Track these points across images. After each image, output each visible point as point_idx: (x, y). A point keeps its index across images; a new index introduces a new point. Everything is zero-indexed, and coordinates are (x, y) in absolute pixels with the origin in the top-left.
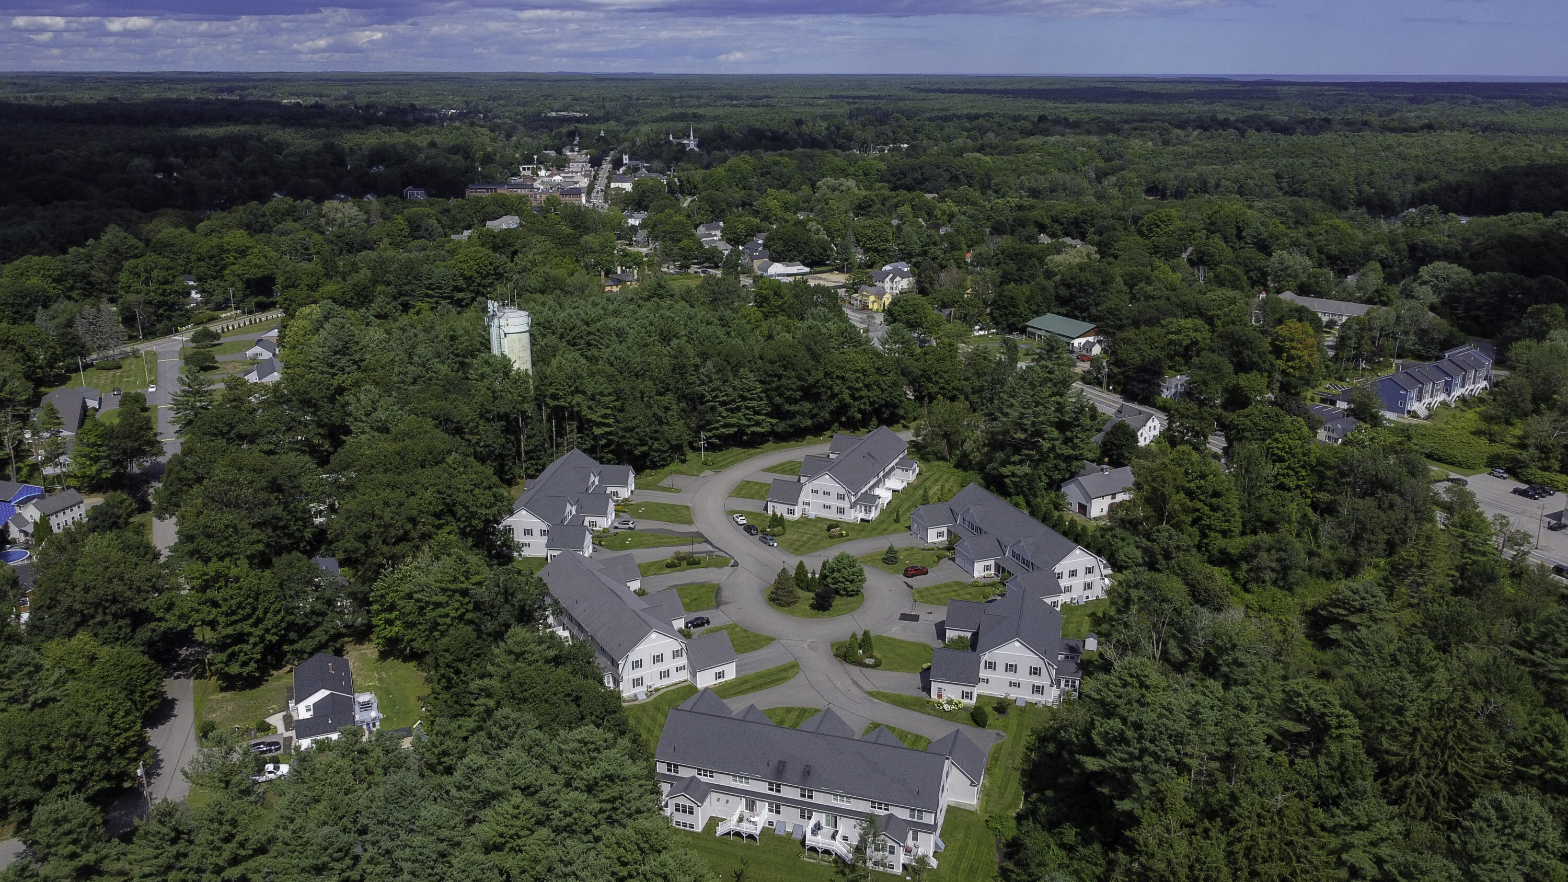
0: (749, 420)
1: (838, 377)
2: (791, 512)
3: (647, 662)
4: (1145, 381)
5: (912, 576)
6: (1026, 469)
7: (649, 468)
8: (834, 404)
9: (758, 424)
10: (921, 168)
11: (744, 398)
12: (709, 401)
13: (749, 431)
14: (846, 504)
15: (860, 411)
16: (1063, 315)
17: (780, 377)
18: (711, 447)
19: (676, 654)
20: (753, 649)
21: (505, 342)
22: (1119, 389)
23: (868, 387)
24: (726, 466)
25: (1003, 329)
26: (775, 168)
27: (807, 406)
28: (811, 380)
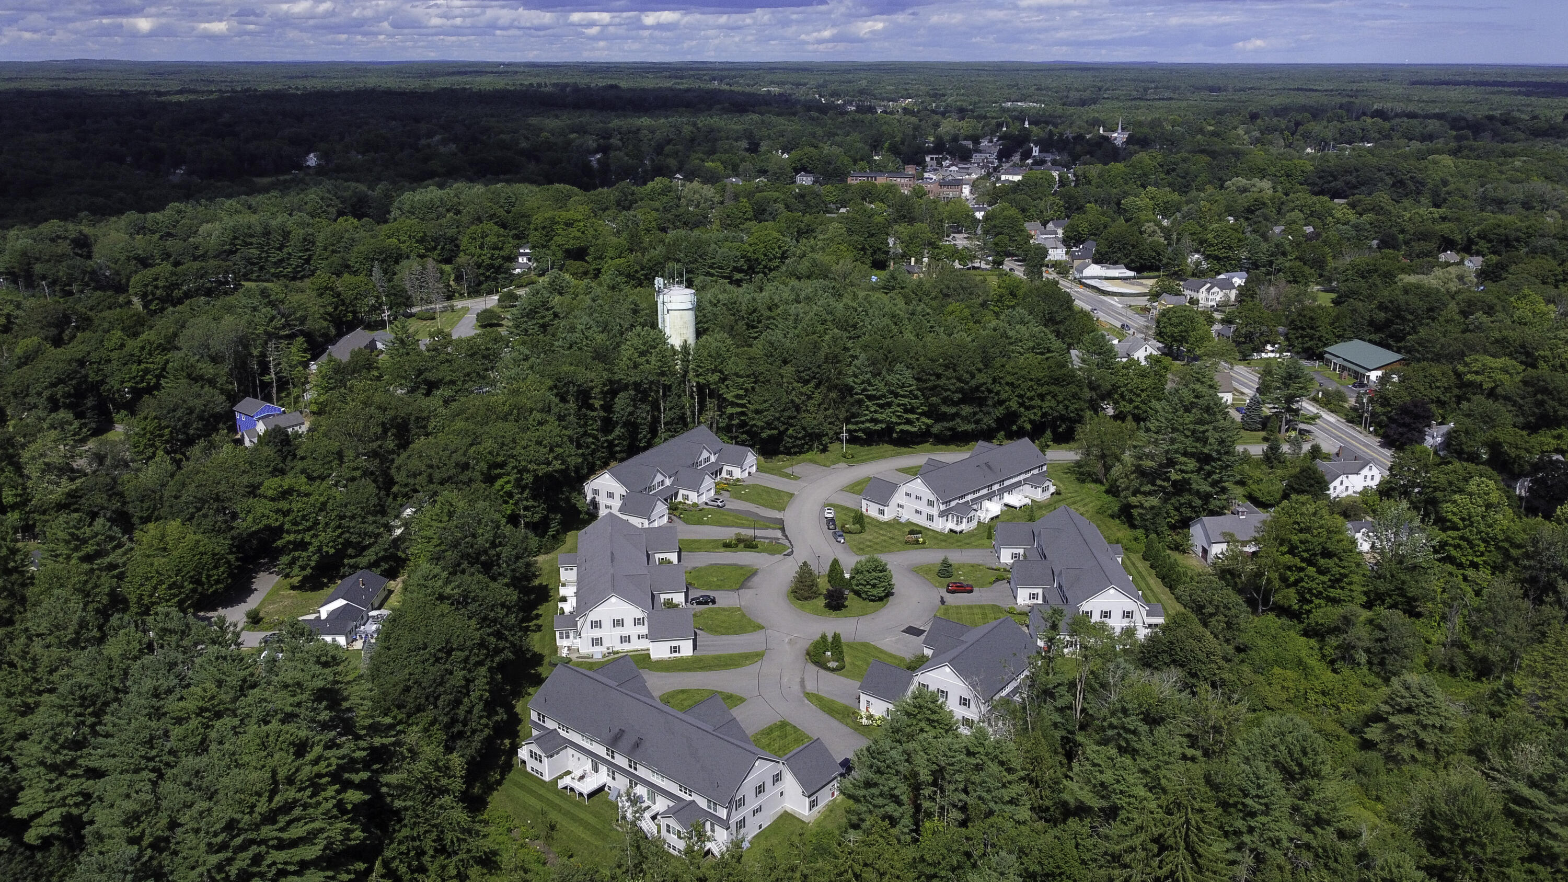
0: (899, 417)
1: (1007, 384)
2: (882, 512)
3: (607, 624)
4: (1404, 425)
5: (953, 592)
6: (1154, 501)
7: (782, 453)
8: (1000, 411)
9: (909, 422)
11: (896, 395)
12: (857, 394)
13: (898, 428)
14: (935, 512)
15: (1031, 421)
16: (1375, 343)
17: (939, 376)
18: (853, 440)
19: (637, 622)
20: (735, 633)
21: (667, 317)
22: (1381, 432)
23: (1042, 397)
24: (863, 461)
25: (1298, 353)
26: (1182, 165)
27: (966, 410)
28: (973, 383)
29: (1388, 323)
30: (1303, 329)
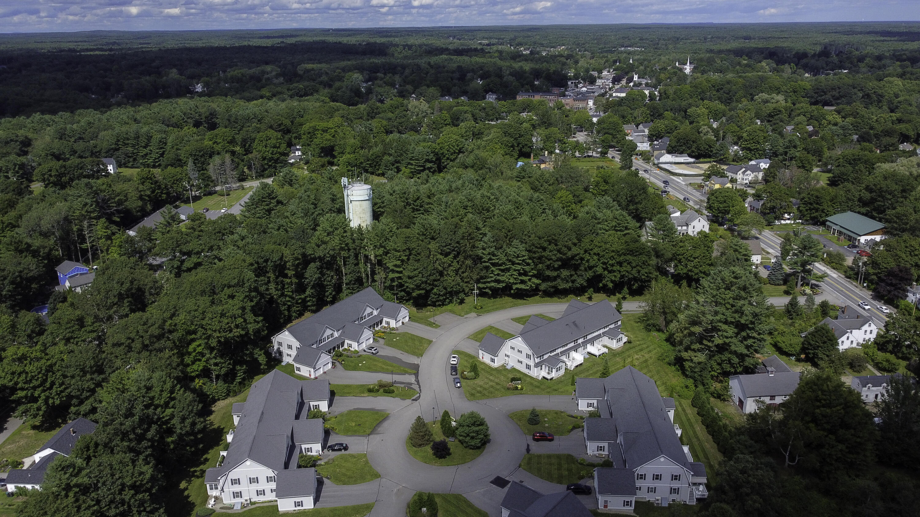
0: (515, 279)
1: (595, 254)
2: (493, 361)
3: (244, 481)
4: (891, 285)
5: (537, 440)
6: (701, 357)
7: (430, 305)
8: (590, 274)
9: (522, 282)
10: (839, 88)
11: (513, 263)
12: (485, 262)
13: (514, 287)
14: (531, 363)
15: (612, 281)
16: (863, 214)
17: (544, 249)
18: (482, 294)
19: (269, 479)
22: (872, 287)
23: (620, 264)
24: (488, 311)
25: (807, 220)
26: (727, 86)
27: (565, 273)
28: (569, 254)
29: (873, 201)
30: (811, 204)
